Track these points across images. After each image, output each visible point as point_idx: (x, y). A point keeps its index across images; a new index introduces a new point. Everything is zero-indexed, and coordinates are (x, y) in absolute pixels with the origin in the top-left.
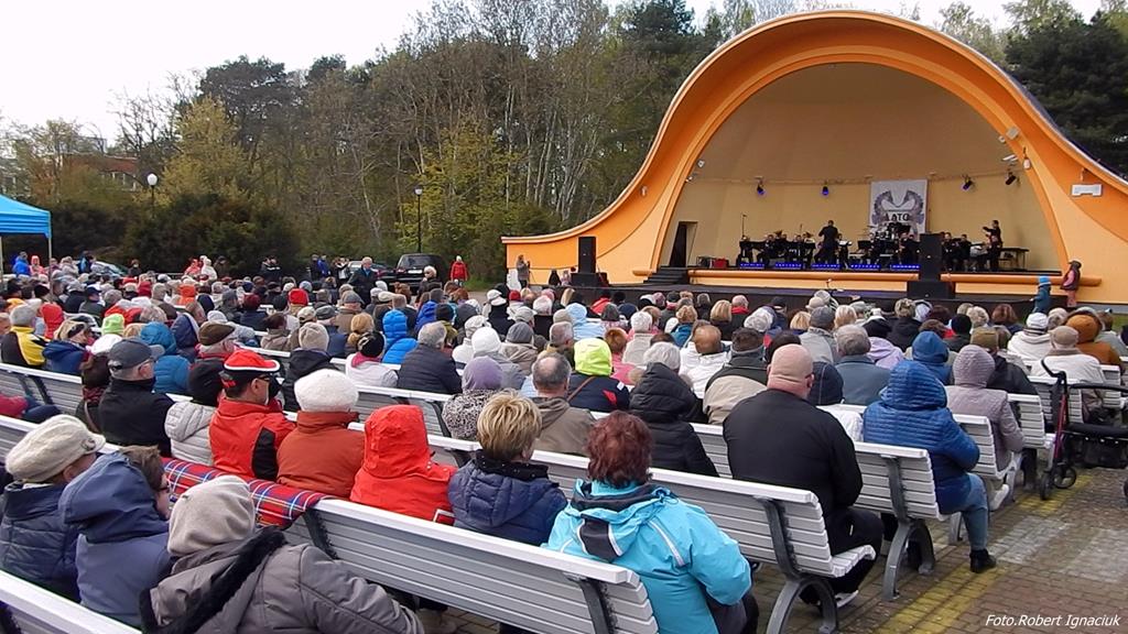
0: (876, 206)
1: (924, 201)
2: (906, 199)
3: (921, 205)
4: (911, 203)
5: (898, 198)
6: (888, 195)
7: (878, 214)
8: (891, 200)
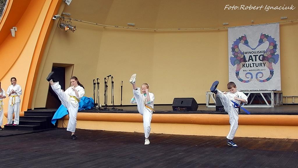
0: (233, 50)
1: (278, 43)
2: (261, 42)
3: (275, 46)
4: (266, 46)
5: (254, 41)
6: (244, 39)
7: (236, 56)
8: (246, 43)
